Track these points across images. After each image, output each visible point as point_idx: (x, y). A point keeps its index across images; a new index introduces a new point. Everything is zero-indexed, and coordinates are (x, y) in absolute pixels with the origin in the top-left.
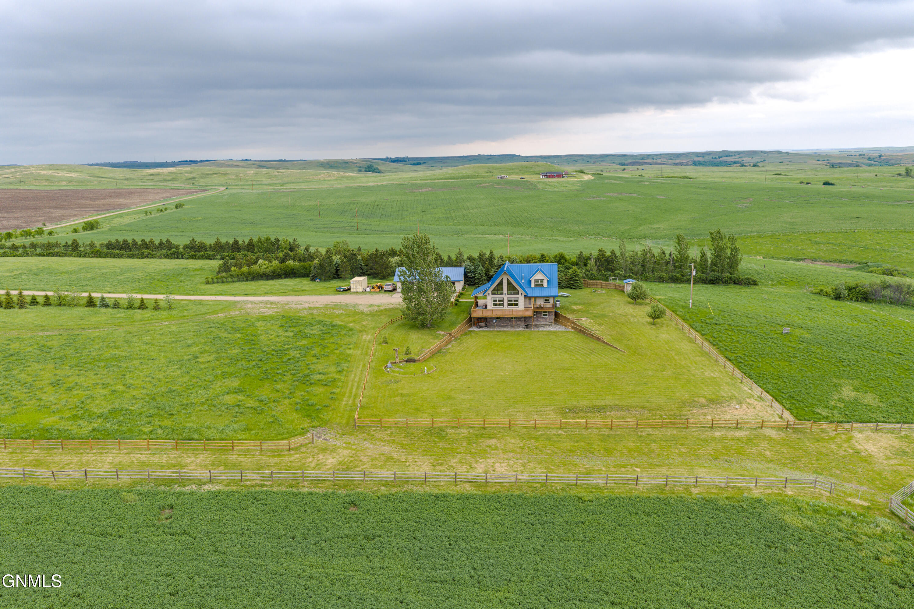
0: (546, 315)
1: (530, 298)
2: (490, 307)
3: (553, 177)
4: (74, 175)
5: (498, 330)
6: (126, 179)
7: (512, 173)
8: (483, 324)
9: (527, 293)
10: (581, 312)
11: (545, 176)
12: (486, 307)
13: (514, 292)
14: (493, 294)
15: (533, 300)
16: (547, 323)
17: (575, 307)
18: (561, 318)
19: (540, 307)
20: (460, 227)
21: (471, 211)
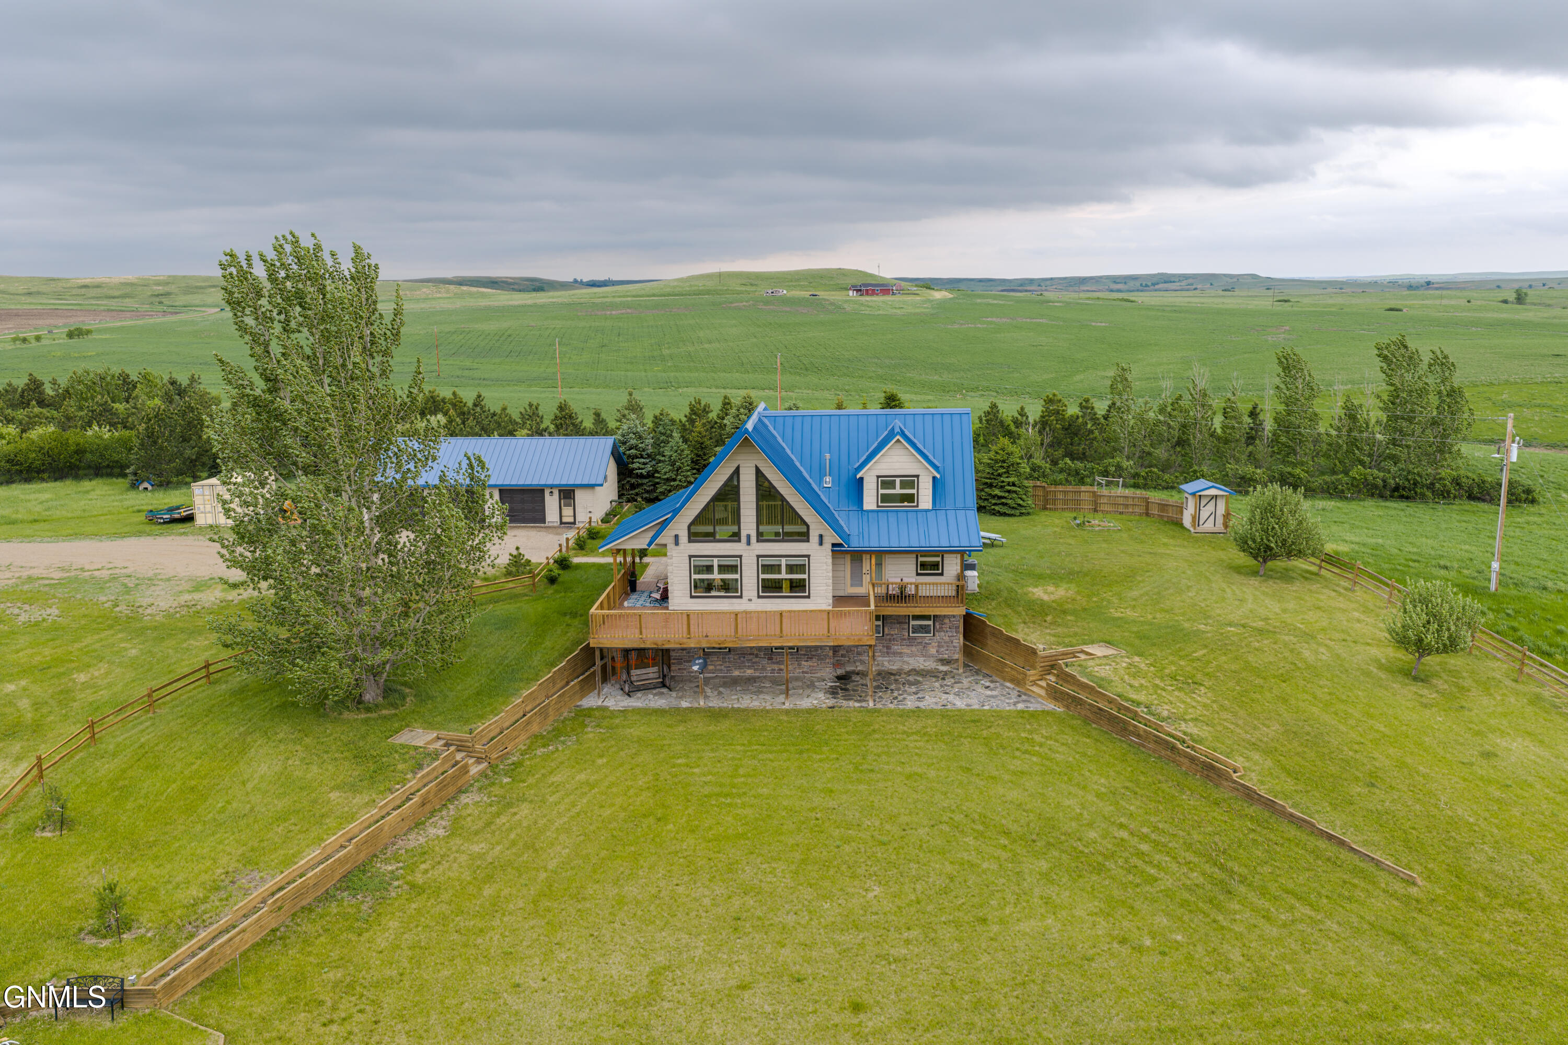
0: (925, 629)
1: (857, 556)
2: (680, 599)
3: (873, 293)
5: (715, 703)
7: (795, 286)
8: (651, 673)
9: (846, 537)
10: (1074, 612)
11: (858, 291)
12: (665, 597)
13: (789, 528)
14: (693, 537)
15: (868, 565)
16: (930, 664)
17: (1040, 593)
18: (990, 642)
19: (902, 597)
20: (678, 374)
21: (707, 346)
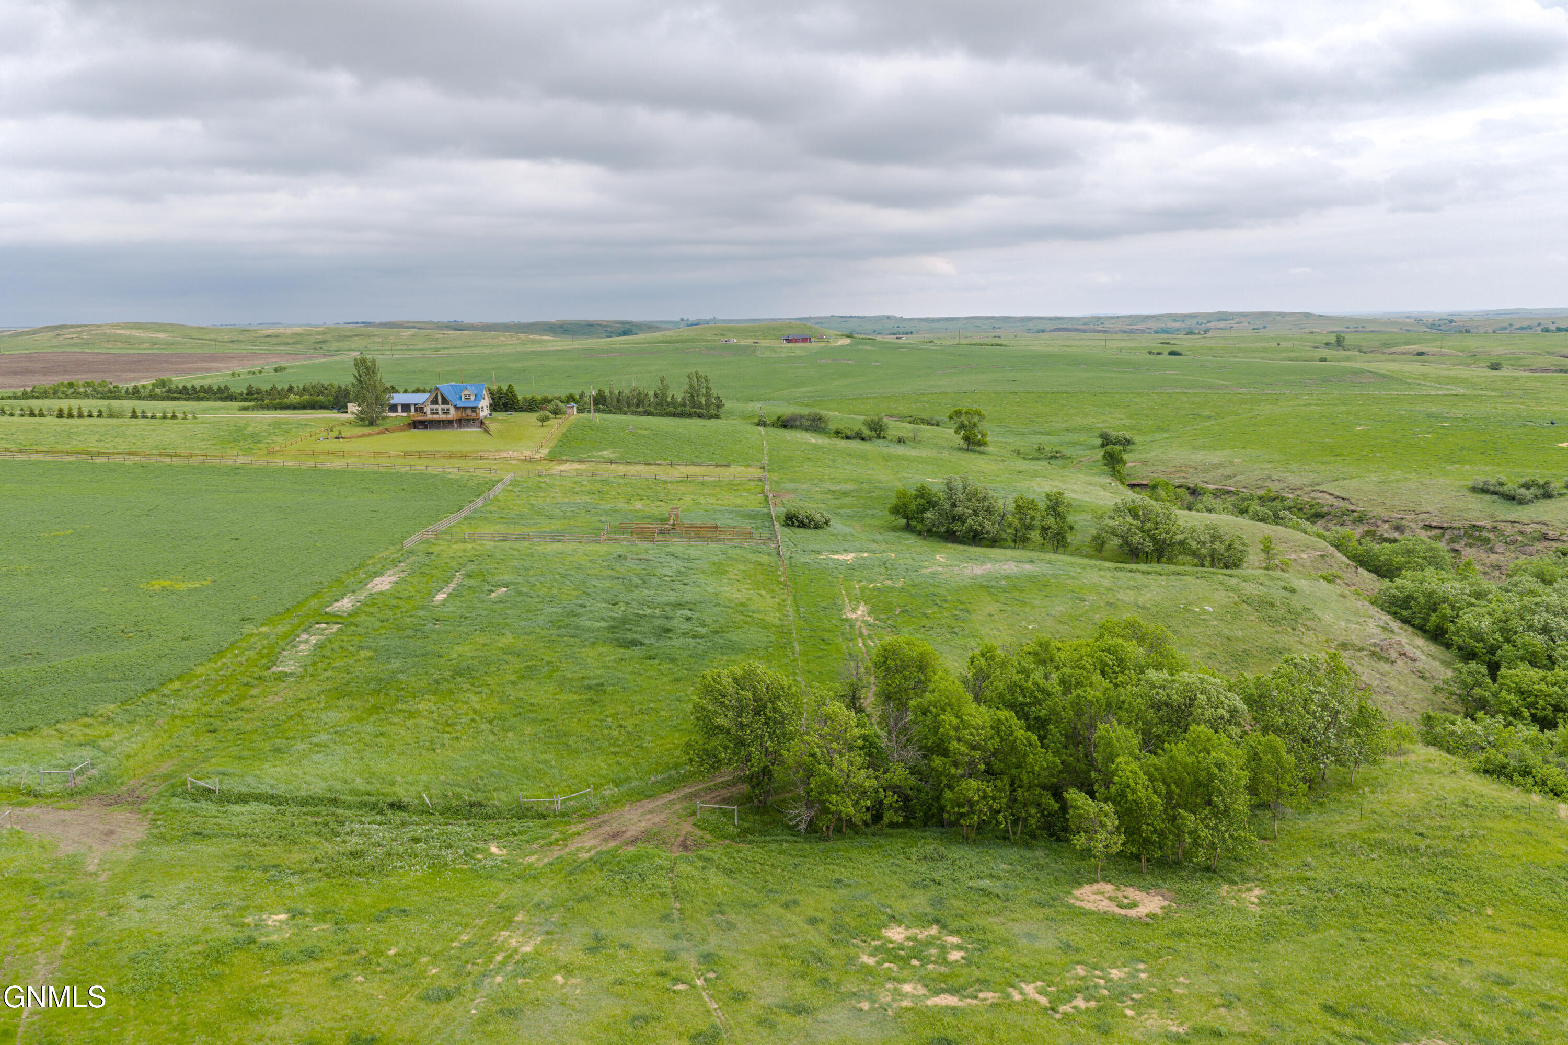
4: (162, 336)
6: (233, 341)
11: (786, 340)
